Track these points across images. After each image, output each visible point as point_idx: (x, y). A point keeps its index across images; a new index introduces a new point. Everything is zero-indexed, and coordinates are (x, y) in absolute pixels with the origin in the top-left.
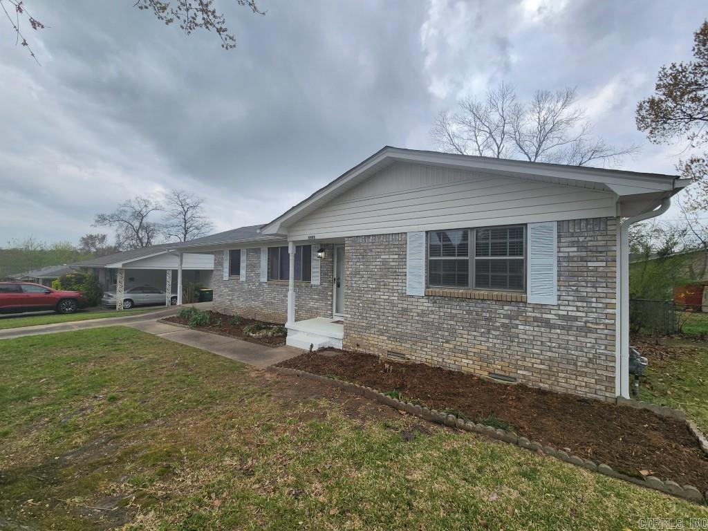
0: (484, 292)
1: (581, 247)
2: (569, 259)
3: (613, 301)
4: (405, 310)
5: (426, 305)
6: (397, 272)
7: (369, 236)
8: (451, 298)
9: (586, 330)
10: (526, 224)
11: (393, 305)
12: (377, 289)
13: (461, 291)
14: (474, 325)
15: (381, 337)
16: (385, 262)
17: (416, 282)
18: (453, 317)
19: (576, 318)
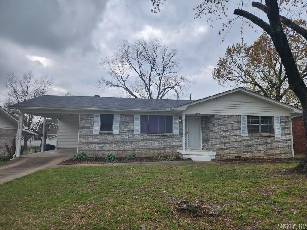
0: (263, 134)
1: (285, 123)
2: (282, 125)
3: (291, 135)
4: (241, 141)
5: (248, 139)
6: (238, 128)
7: (226, 115)
8: (256, 136)
9: (286, 142)
10: (273, 116)
11: (236, 140)
12: (230, 134)
13: (258, 134)
14: (262, 144)
15: (232, 152)
16: (232, 125)
17: (244, 132)
18: (256, 142)
19: (284, 140)
